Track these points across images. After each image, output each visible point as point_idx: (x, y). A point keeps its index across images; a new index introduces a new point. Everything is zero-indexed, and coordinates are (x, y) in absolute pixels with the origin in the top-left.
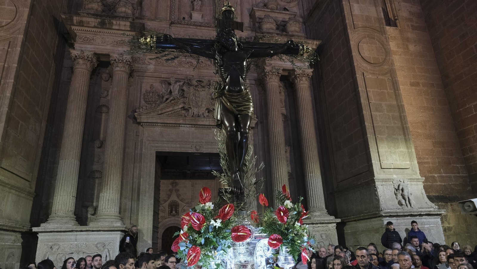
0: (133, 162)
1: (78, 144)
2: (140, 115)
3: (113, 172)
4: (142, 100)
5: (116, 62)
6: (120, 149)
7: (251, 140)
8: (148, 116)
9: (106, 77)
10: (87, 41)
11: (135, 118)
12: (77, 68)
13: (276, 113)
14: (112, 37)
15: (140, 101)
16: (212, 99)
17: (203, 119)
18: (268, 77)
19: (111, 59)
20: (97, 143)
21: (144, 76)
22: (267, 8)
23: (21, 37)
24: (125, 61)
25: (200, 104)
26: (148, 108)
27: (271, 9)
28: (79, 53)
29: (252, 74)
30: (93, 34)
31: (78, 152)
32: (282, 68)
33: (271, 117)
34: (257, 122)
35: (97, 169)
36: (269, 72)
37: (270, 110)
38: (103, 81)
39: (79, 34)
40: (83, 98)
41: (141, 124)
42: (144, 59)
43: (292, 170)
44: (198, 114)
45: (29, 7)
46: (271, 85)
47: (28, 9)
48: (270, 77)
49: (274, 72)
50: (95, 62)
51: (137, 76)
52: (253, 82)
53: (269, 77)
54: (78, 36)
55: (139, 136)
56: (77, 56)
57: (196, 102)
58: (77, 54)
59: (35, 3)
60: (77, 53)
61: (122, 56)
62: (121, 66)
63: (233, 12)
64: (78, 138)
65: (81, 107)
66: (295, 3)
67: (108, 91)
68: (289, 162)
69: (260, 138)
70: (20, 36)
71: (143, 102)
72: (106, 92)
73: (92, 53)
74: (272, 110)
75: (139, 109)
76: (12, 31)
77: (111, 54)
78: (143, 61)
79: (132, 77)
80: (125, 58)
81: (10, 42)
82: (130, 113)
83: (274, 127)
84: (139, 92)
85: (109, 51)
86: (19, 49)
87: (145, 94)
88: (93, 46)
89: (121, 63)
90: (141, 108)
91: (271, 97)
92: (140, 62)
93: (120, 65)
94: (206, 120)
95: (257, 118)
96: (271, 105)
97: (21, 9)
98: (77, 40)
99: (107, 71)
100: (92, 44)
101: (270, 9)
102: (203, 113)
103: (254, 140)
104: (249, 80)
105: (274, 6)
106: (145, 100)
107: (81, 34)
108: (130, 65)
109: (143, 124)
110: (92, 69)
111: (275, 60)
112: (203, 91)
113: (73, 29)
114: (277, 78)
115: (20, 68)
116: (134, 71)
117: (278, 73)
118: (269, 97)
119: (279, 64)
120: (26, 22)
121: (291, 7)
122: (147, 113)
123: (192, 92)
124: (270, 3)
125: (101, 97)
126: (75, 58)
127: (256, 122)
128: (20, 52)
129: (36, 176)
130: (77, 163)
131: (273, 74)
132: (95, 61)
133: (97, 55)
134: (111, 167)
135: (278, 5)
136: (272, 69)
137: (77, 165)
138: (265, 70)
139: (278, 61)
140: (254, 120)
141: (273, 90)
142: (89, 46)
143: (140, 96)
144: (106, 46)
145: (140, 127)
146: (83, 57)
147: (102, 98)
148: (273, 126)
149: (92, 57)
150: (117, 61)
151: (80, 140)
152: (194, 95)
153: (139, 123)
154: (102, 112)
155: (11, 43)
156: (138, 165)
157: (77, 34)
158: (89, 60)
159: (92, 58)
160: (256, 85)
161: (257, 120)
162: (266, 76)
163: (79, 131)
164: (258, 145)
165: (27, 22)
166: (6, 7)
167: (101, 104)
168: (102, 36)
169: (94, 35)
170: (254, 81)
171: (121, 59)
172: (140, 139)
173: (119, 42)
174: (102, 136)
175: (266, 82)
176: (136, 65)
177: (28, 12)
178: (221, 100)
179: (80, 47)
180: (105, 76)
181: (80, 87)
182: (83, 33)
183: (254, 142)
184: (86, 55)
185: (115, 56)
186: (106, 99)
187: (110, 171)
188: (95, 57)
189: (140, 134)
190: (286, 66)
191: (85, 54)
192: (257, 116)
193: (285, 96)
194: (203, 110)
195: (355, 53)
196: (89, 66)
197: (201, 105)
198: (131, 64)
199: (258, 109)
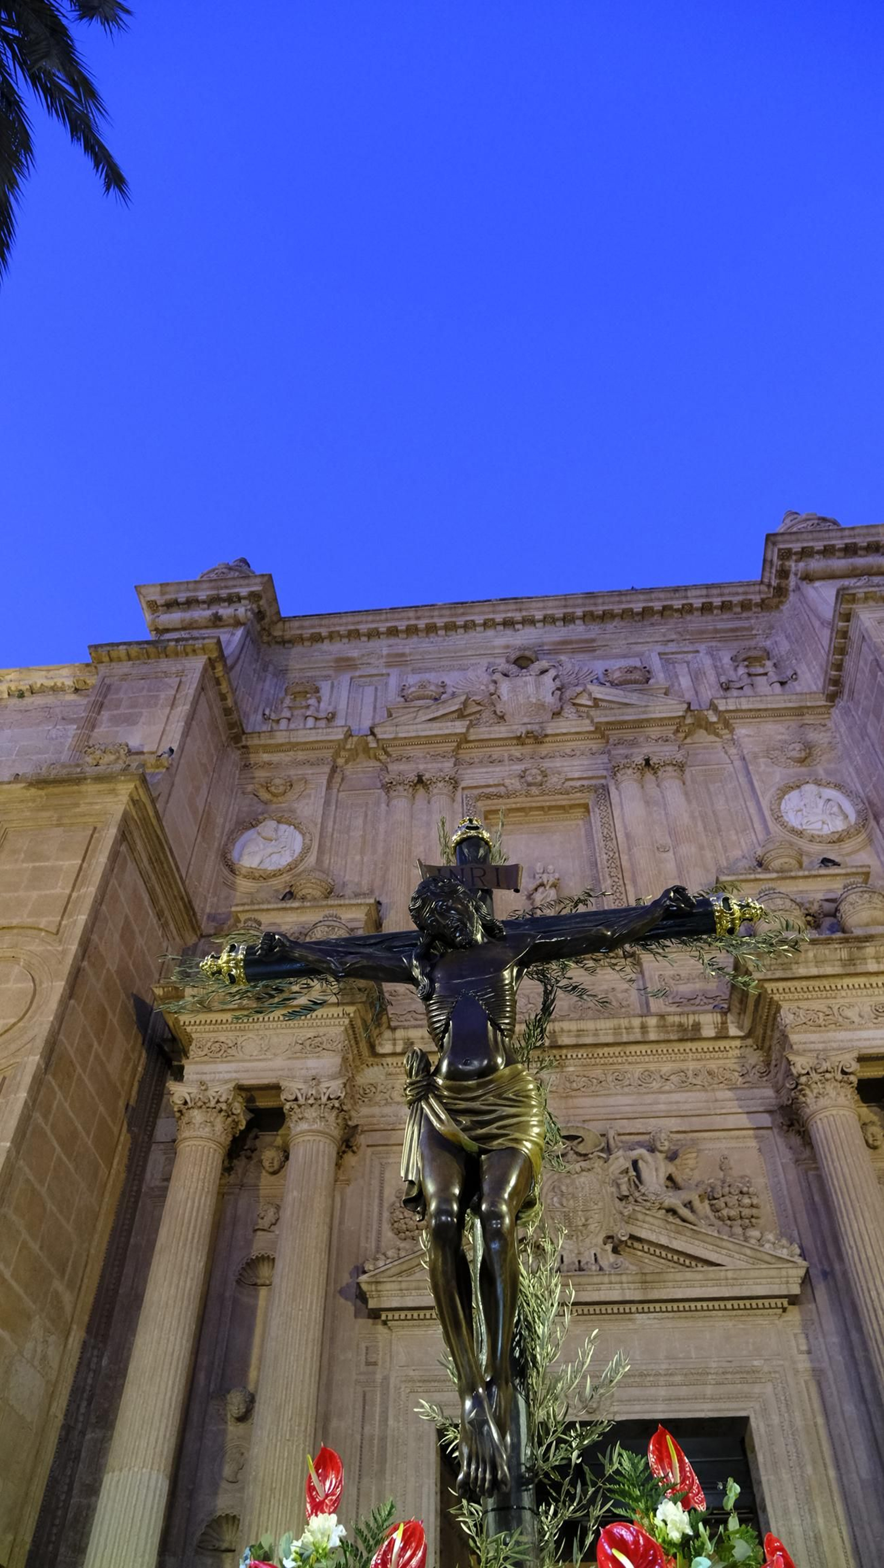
0: (357, 1476)
1: (167, 1405)
2: (377, 1283)
3: (275, 1516)
4: (386, 1227)
5: (300, 1106)
6: (303, 1421)
7: (801, 1352)
8: (404, 1285)
9: (273, 1159)
10: (222, 1052)
11: (362, 1297)
12: (185, 1139)
13: (870, 1227)
14: (290, 1031)
15: (379, 1233)
16: (621, 1200)
17: (595, 1280)
18: (807, 1092)
19: (283, 1097)
20: (235, 1403)
21: (391, 1142)
22: (767, 870)
23: (34, 1060)
24: (324, 1099)
25: (580, 1221)
26: (403, 1254)
27: (782, 871)
28: (194, 1090)
29: (755, 1090)
30: (236, 1030)
31: (165, 1436)
32: (855, 1054)
33: (852, 1243)
34: (807, 1272)
35: (228, 1512)
36: (808, 1073)
37: (842, 1217)
38: (264, 1173)
39: (198, 1035)
40: (196, 1236)
41: (383, 1317)
42: (390, 1086)
44: (579, 1262)
45: (65, 977)
46: (825, 1120)
47: (63, 983)
48: (815, 1091)
49: (827, 1071)
50: (238, 1115)
51: (368, 1146)
52: (766, 1120)
53: (812, 1091)
54: (194, 1044)
55: (375, 1364)
56: (188, 1100)
57: (566, 1216)
58: (189, 1094)
59: (85, 963)
60: (190, 1091)
61: (317, 1085)
62: (314, 1115)
63: (487, 843)
64: (170, 1383)
65: (188, 1265)
66: (859, 840)
67: (278, 1208)
69: (835, 1339)
70: (31, 1058)
71: (390, 1234)
72: (272, 1211)
73: (231, 1086)
74: (852, 1216)
75: (376, 1259)
76: (13, 1047)
77: (283, 1084)
78: (387, 1096)
79: (354, 1152)
80: (325, 1090)
81: (4, 1078)
82: (346, 1279)
83: (871, 1285)
84: (376, 1201)
85: (280, 1073)
86: (23, 1095)
87: (393, 1204)
88: (233, 1066)
89: (311, 1105)
90: (383, 1257)
91: (837, 1164)
92: (378, 1099)
93: (311, 1113)
94: (611, 1283)
95: (803, 1255)
96: (843, 1198)
97: (44, 986)
98: (192, 1053)
99: (279, 1141)
100: (233, 1059)
101: (777, 872)
102: (595, 1255)
103: (809, 1352)
104: (748, 1113)
105: (787, 860)
106: (396, 1225)
107: (204, 1035)
108: (342, 1110)
109: (390, 1317)
110: (230, 1139)
111: (823, 1028)
112: (584, 1173)
113: (182, 1023)
114: (843, 1090)
115: (18, 1152)
116: (360, 1128)
117: (843, 1072)
118: (828, 1165)
119: (842, 1041)
120: (51, 1019)
121: (849, 854)
122: (400, 1274)
123: (548, 1179)
124: (772, 853)
125: (255, 1231)
126: (182, 1107)
127: (802, 1272)
128: (26, 1102)
129: (28, 1547)
130: (159, 1485)
131: (827, 1080)
132: (239, 1111)
133: (247, 1092)
134: (268, 1493)
135: (801, 855)
136: (816, 1062)
137: (158, 1493)
138: (792, 1067)
139: (835, 1031)
140: (790, 1265)
141: (836, 1137)
142: (222, 1067)
143: (380, 1214)
144: (270, 1059)
145: (380, 1328)
146: (205, 1103)
147: (259, 1233)
148: (867, 1282)
149: (231, 1098)
150: (302, 1101)
151: (176, 1391)
152: (556, 1190)
153: (375, 1314)
154: (259, 1281)
155: (6, 1082)
156: (374, 1488)
157: (194, 1036)
158: (221, 1111)
159: (230, 1101)
160: (776, 1131)
161: (805, 1264)
162: (802, 1090)
163: (176, 1354)
164: (830, 1374)
165: (56, 1017)
166: (9, 985)
167: (254, 1254)
168: (261, 1032)
169: (238, 1033)
170: (766, 1116)
171: (314, 1092)
172: (379, 1377)
173: (308, 1042)
174: (253, 1374)
175: (808, 1110)
176: (365, 1111)
177: (61, 990)
178: (422, 1109)
179: (198, 1073)
180: (269, 1156)
181: (188, 1198)
182: (209, 1032)
183: (811, 1361)
184: (214, 1094)
185: (293, 1087)
186: (270, 1236)
187: (266, 1512)
188: (240, 1099)
189: (380, 1357)
190: (867, 1043)
191: (211, 1093)
192: (801, 1247)
194: (596, 1245)
196: (219, 1127)
197: (584, 1225)
198: (345, 1108)
199: (803, 1219)
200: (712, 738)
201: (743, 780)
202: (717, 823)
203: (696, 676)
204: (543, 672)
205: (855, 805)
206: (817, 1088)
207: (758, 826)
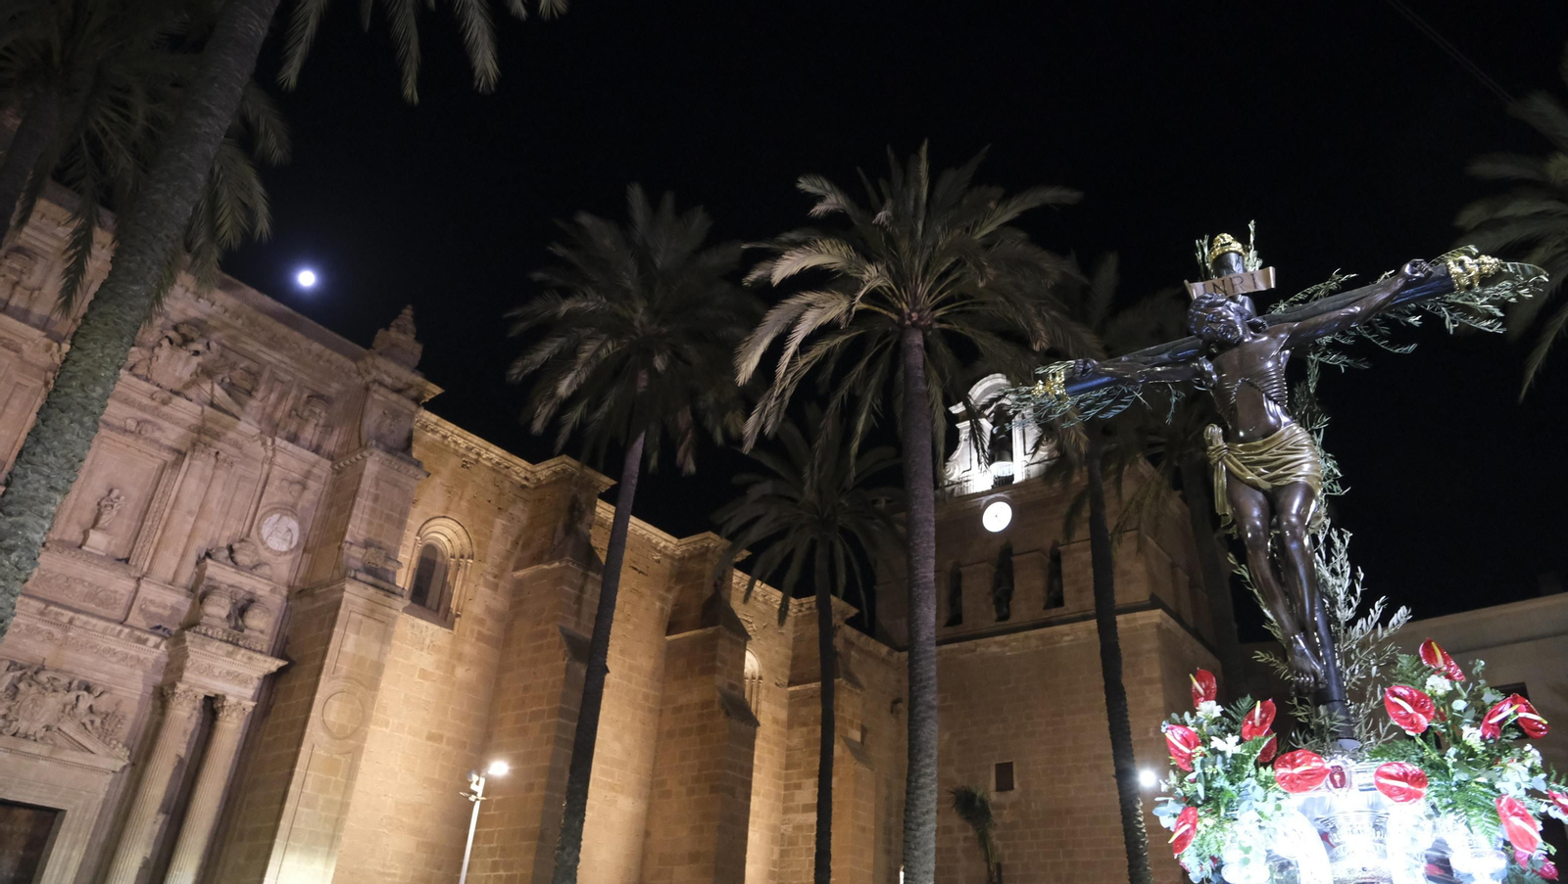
13: (164, 765)
16: (62, 712)
18: (175, 701)
22: (233, 563)
27: (239, 565)
32: (205, 692)
33: (153, 767)
36: (180, 692)
37: (155, 755)
43: (152, 855)
44: (26, 733)
46: (174, 715)
48: (179, 701)
49: (189, 694)
52: (150, 690)
53: (177, 701)
57: (32, 712)
66: (288, 558)
68: (153, 841)
74: (159, 757)
94: (37, 746)
95: (129, 757)
101: (237, 567)
102: (36, 731)
105: (246, 559)
111: (200, 675)
114: (191, 705)
117: (196, 698)
119: (204, 684)
123: (32, 694)
124: (242, 552)
127: (124, 764)
131: (187, 698)
136: (187, 690)
138: (176, 688)
139: (204, 677)
140: (122, 759)
141: (174, 725)
152: (34, 701)
161: (128, 763)
162: (173, 698)
170: (152, 688)
175: (171, 706)
190: (214, 688)
193: (197, 724)
194: (38, 727)
195: (315, 714)
199: (139, 739)
200: (262, 449)
201: (259, 489)
202: (229, 508)
203: (282, 397)
204: (197, 353)
205: (300, 537)
206: (181, 699)
207: (248, 523)
